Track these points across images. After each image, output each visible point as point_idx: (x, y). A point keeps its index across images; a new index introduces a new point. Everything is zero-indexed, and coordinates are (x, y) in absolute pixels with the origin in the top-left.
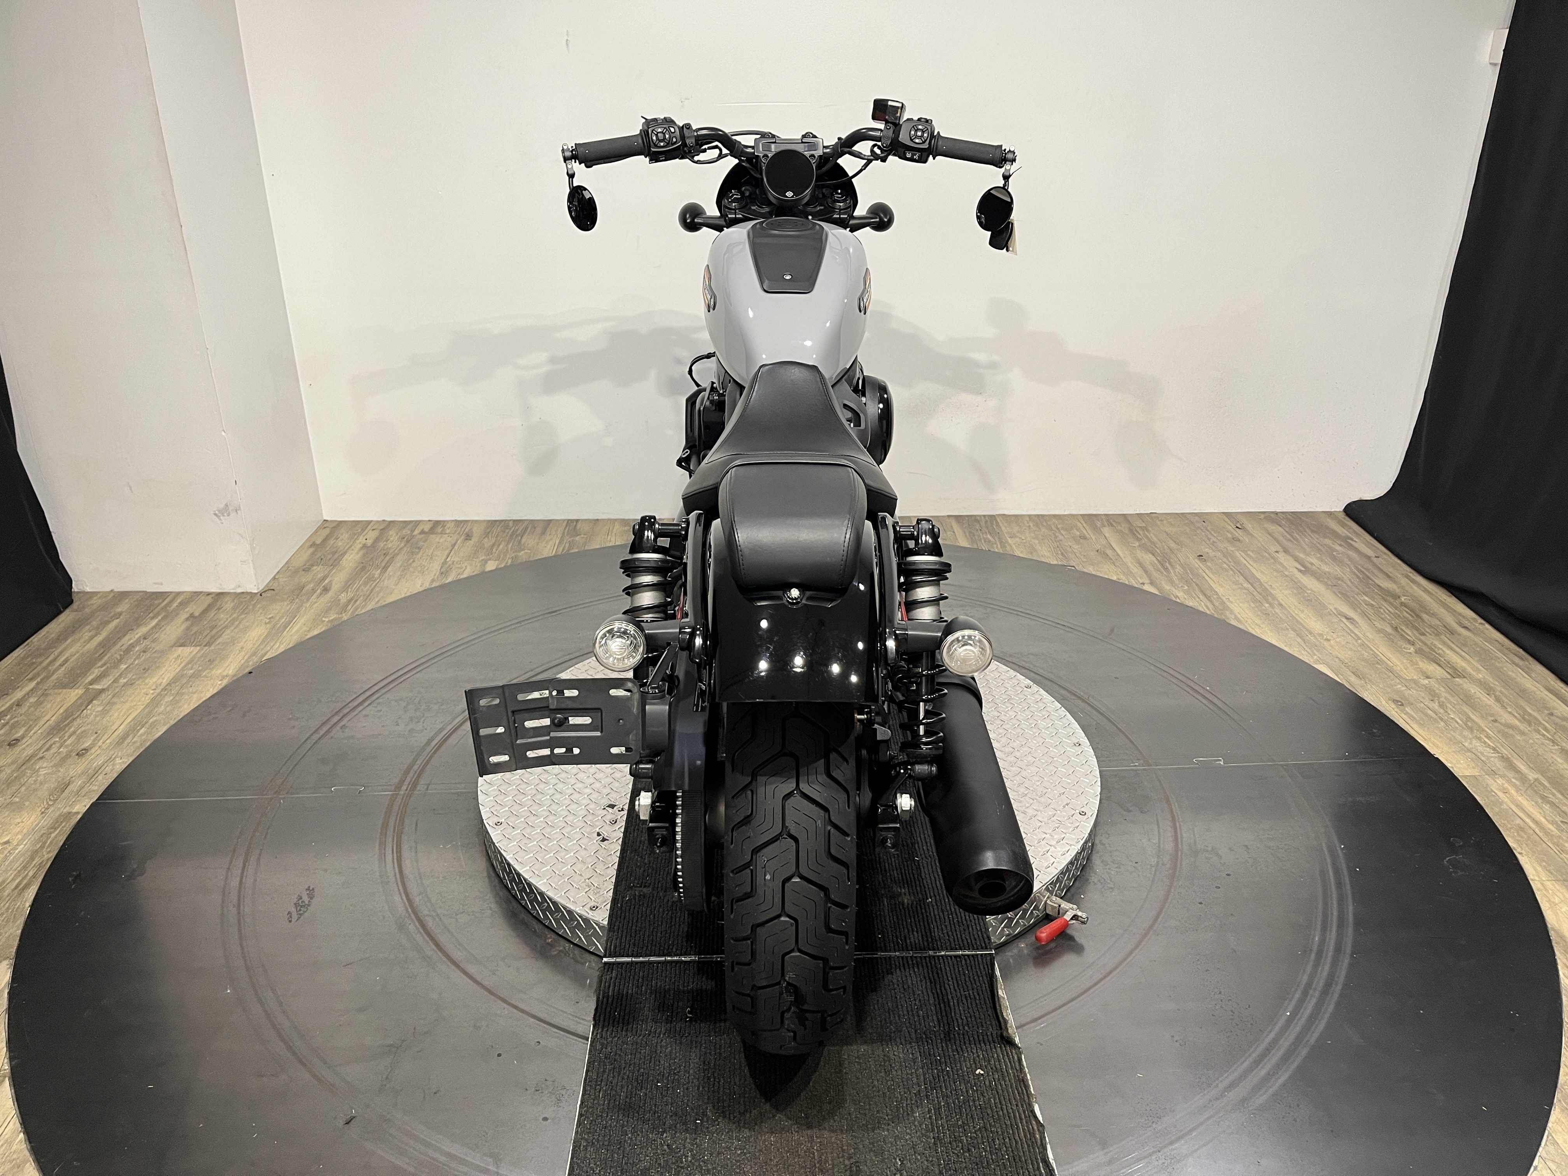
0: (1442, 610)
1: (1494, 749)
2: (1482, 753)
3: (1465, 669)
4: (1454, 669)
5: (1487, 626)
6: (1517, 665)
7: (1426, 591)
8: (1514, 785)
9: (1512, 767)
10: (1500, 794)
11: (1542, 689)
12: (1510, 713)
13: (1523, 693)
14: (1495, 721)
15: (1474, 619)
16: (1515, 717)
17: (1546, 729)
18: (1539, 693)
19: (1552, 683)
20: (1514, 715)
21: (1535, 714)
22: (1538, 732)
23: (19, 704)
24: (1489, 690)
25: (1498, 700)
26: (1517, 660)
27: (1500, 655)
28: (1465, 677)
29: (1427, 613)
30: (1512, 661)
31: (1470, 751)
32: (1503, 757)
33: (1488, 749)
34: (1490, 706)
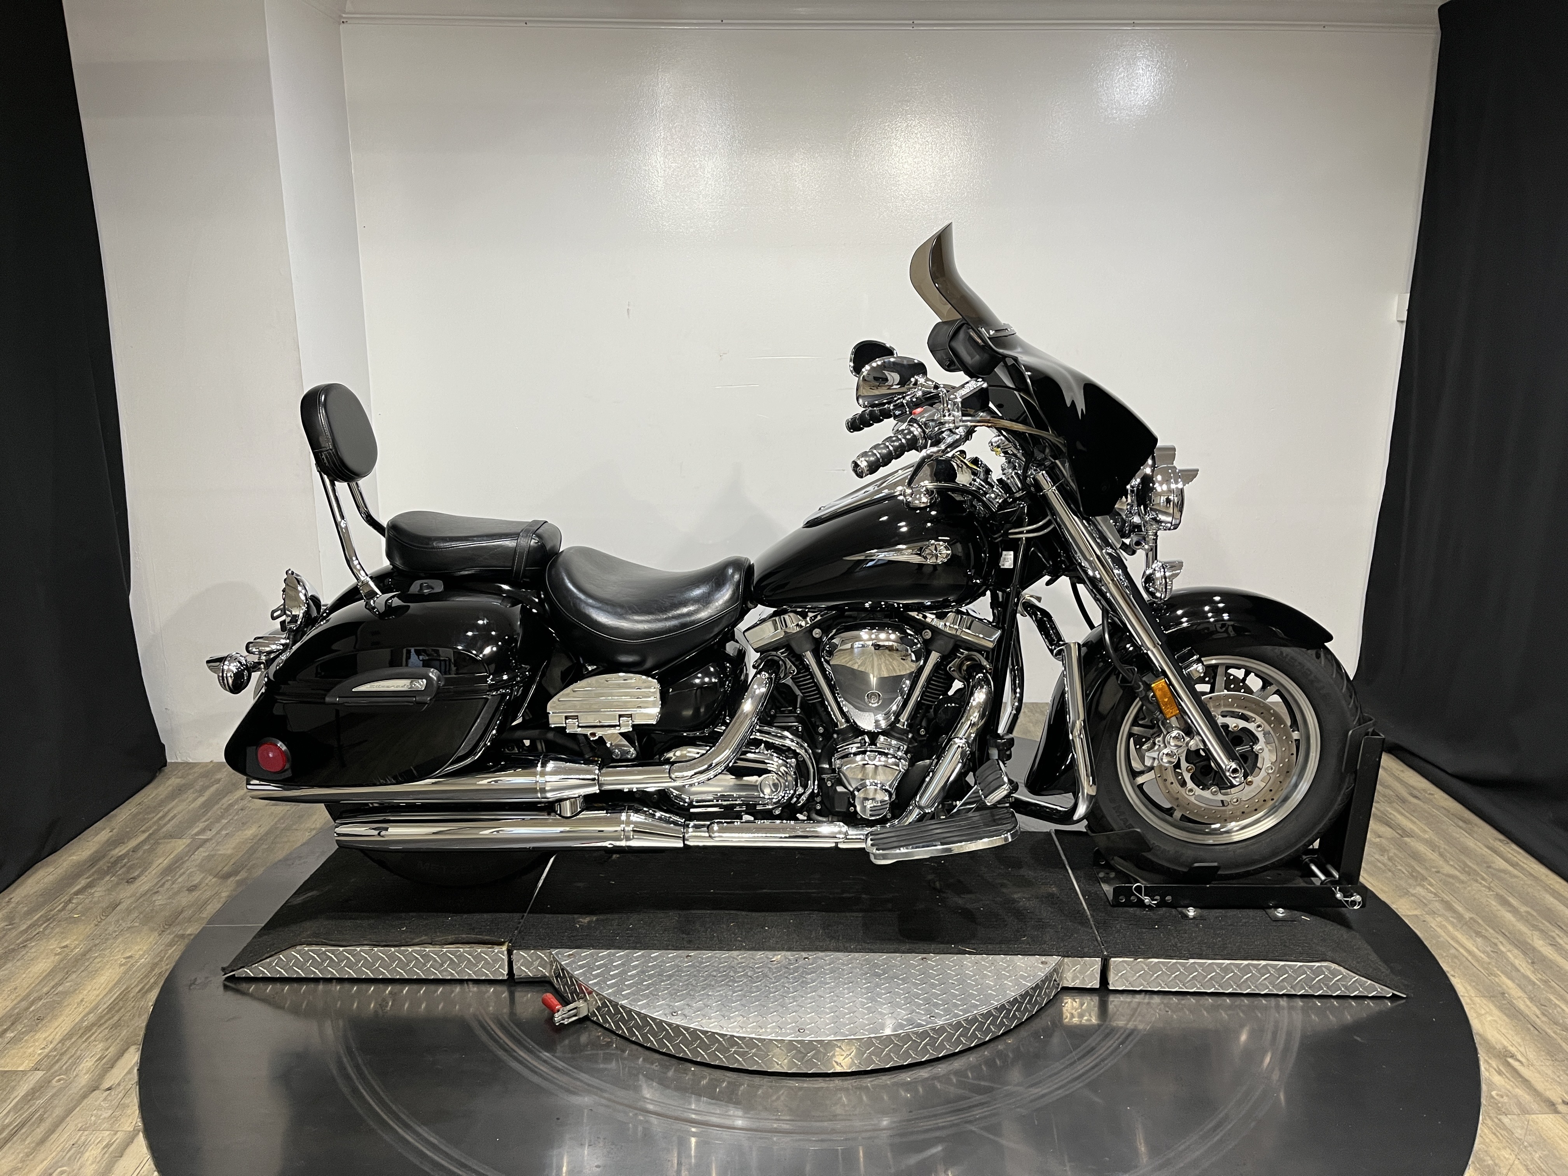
2: (1424, 897)
9: (1450, 908)
10: (1439, 930)
12: (1452, 866)
14: (1438, 872)
16: (1457, 869)
22: (1477, 881)
23: (135, 850)
24: (1433, 847)
25: (1442, 855)
28: (1413, 837)
31: (1413, 895)
32: (1442, 900)
33: (1430, 894)
34: (1434, 860)
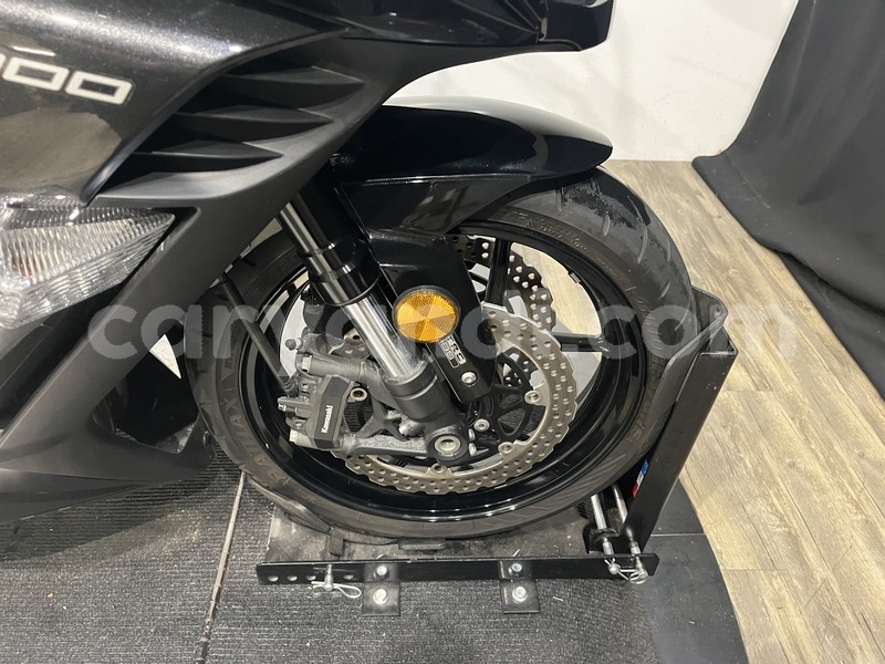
0: (769, 288)
1: (782, 519)
2: (765, 525)
3: (775, 377)
4: (762, 375)
5: (814, 312)
6: (835, 373)
7: (758, 262)
8: (795, 592)
9: (798, 553)
10: (773, 611)
11: (857, 412)
12: (813, 451)
13: (834, 419)
14: (792, 466)
15: (800, 302)
16: (818, 458)
17: (852, 485)
18: (852, 418)
19: (870, 401)
20: (817, 455)
21: (843, 454)
22: (841, 486)
24: (794, 410)
25: (803, 429)
26: (836, 365)
27: (817, 356)
28: (771, 390)
29: (751, 293)
30: (829, 365)
32: (790, 533)
33: (773, 518)
34: (790, 439)
